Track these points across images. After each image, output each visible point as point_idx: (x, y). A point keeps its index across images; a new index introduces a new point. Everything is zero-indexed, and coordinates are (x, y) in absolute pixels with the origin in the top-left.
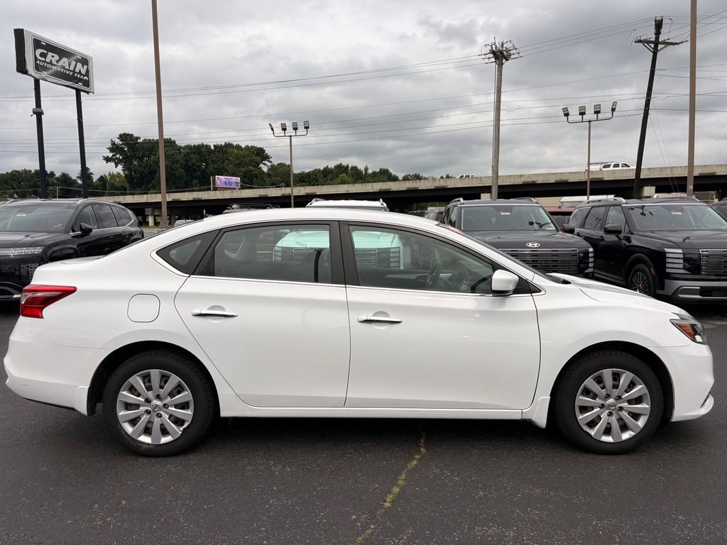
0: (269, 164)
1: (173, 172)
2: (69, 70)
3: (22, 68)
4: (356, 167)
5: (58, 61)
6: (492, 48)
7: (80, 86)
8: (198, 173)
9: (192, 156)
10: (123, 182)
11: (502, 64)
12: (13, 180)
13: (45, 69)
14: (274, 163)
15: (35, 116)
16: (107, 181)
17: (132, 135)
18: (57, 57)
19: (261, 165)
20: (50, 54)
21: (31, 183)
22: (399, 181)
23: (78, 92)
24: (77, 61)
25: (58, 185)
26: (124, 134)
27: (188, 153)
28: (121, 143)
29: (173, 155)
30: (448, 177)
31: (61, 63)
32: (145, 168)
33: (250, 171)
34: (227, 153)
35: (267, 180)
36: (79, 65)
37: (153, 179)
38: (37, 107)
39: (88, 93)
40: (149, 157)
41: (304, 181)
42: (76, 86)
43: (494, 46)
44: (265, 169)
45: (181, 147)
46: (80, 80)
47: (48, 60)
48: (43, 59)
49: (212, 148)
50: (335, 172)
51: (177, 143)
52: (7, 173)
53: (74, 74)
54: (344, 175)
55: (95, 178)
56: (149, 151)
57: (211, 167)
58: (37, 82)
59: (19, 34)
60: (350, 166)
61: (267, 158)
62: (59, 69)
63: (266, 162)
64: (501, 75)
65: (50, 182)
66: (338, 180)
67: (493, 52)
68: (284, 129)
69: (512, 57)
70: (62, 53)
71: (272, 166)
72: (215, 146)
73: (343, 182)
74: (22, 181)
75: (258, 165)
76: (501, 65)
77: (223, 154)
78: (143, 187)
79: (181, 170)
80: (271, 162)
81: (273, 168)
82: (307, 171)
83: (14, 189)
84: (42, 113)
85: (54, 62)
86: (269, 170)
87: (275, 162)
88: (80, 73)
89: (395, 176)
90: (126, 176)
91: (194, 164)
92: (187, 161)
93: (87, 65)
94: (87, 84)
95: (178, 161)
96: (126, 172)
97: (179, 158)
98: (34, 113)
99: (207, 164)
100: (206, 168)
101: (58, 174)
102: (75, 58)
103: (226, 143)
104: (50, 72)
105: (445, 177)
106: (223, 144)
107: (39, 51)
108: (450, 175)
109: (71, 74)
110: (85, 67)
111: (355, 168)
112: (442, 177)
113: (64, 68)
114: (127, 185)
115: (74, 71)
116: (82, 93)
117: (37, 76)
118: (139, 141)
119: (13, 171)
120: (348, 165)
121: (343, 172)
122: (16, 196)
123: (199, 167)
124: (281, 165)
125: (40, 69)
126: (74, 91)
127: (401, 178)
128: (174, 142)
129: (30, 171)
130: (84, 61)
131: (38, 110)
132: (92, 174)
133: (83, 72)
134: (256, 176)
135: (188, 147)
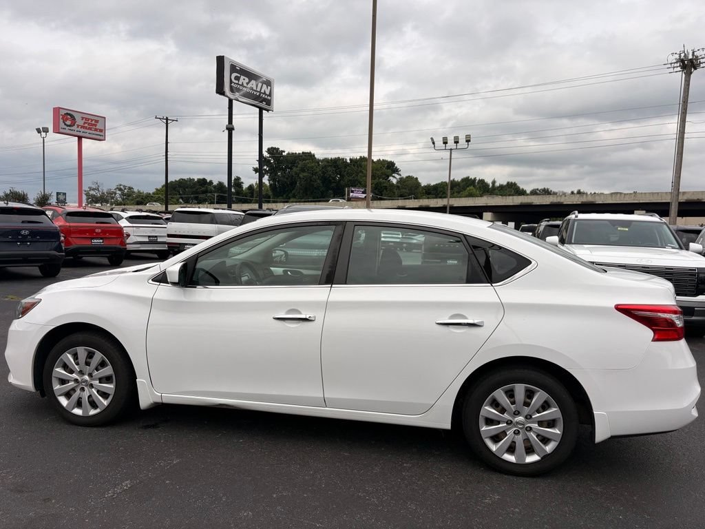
0: (398, 177)
1: (312, 183)
2: (256, 91)
3: (220, 90)
4: (484, 180)
5: (247, 84)
6: (680, 56)
7: (263, 105)
8: (333, 185)
9: (329, 168)
10: (267, 191)
11: (691, 73)
12: (180, 187)
13: (238, 90)
14: (402, 176)
15: (227, 132)
16: (254, 190)
17: (278, 149)
18: (247, 80)
19: (391, 178)
20: (242, 77)
21: (194, 190)
22: (528, 195)
23: (261, 110)
24: (263, 83)
25: (215, 192)
26: (272, 148)
27: (325, 166)
28: (268, 155)
29: (312, 167)
30: (579, 192)
31: (249, 86)
32: (287, 179)
33: (381, 183)
34: (361, 167)
35: (396, 192)
36: (265, 86)
37: (294, 189)
38: (229, 123)
39: (268, 110)
40: (291, 169)
41: (429, 194)
42: (260, 105)
43: (683, 55)
44: (394, 181)
45: (319, 161)
46: (265, 100)
47: (240, 83)
48: (237, 82)
49: (348, 161)
50: (461, 185)
51: (316, 156)
52: (176, 181)
53: (260, 95)
54: (472, 187)
55: (245, 186)
56: (291, 163)
57: (346, 179)
58: (231, 102)
59: (220, 60)
60: (478, 179)
61: (396, 171)
62: (248, 90)
63: (396, 175)
64: (689, 85)
65: (209, 189)
66: (466, 193)
67: (682, 61)
68: (445, 143)
69: (702, 65)
70: (251, 76)
71: (401, 179)
72: (350, 160)
73: (471, 195)
74: (187, 188)
75: (388, 177)
76: (688, 75)
77: (358, 167)
78: (285, 196)
79: (318, 181)
80: (400, 175)
81: (401, 181)
82: (433, 183)
83: (180, 194)
84: (233, 129)
85: (245, 85)
86: (397, 183)
87: (404, 175)
88: (265, 93)
89: (523, 189)
90: (271, 185)
91: (330, 176)
92: (323, 173)
93: (270, 86)
94: (269, 103)
95: (317, 173)
96: (271, 182)
97: (318, 170)
98: (227, 129)
99: (342, 176)
100: (340, 180)
101: (215, 183)
102: (261, 80)
103: (361, 157)
104: (242, 93)
105: (575, 192)
106: (358, 158)
107: (234, 75)
108: (582, 191)
109: (258, 94)
110: (269, 87)
111: (482, 181)
112: (572, 193)
113: (252, 89)
114: (270, 193)
115: (260, 92)
116: (264, 111)
117: (232, 97)
118: (284, 154)
119: (180, 180)
120: (475, 179)
121: (470, 185)
122: (181, 200)
123: (334, 179)
124: (409, 177)
125: (235, 90)
126: (258, 109)
127: (528, 192)
128: (314, 155)
129: (194, 179)
130: (268, 83)
131: (230, 126)
132: (242, 183)
133: (268, 93)
134: (386, 188)
135: (326, 160)
